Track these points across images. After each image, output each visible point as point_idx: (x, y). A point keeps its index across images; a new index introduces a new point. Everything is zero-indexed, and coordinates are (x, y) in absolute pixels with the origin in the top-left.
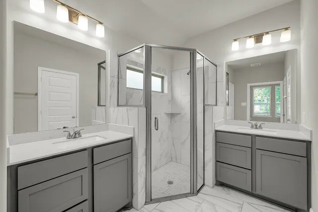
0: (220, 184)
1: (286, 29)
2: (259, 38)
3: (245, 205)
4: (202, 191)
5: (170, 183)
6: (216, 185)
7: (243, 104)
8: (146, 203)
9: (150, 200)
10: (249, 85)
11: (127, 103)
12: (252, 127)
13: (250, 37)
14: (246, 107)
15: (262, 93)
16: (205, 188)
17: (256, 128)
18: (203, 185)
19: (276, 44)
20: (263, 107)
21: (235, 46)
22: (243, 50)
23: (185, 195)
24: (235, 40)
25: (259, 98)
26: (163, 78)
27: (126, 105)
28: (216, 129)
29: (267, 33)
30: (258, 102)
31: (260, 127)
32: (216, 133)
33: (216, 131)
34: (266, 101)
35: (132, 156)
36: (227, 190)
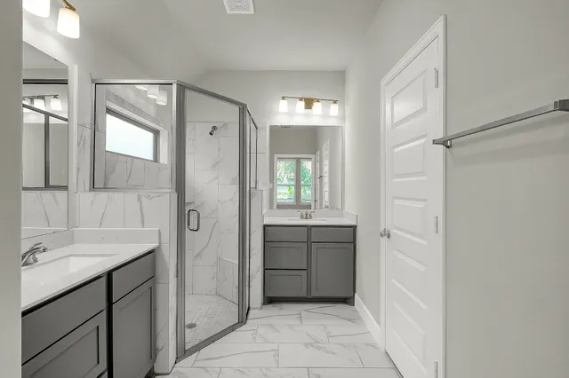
0: (269, 300)
1: (335, 102)
2: (309, 103)
3: (303, 313)
4: (250, 316)
5: (191, 327)
6: (264, 304)
8: (178, 360)
9: (183, 353)
10: (276, 158)
11: (105, 184)
12: (302, 217)
13: (301, 99)
16: (251, 312)
17: (306, 218)
18: (249, 310)
19: (326, 115)
21: (283, 106)
22: (291, 114)
23: (232, 328)
24: (283, 98)
26: (156, 133)
27: (105, 188)
28: (265, 223)
29: (318, 101)
31: (311, 217)
32: (264, 228)
33: (265, 226)
35: (155, 283)
36: (278, 305)
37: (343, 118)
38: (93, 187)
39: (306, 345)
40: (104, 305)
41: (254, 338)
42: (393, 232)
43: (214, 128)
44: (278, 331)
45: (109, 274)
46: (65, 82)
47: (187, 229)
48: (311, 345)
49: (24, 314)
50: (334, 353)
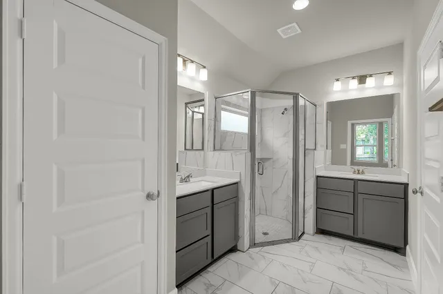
0: (321, 231)
1: (390, 73)
2: (362, 79)
3: (347, 248)
4: (303, 238)
5: (265, 234)
6: (316, 233)
7: (343, 146)
8: (250, 247)
9: (254, 244)
10: (349, 123)
11: (221, 147)
12: (354, 172)
13: (353, 78)
14: (345, 150)
15: (366, 130)
16: (305, 236)
17: (359, 173)
18: (303, 233)
19: (380, 87)
20: (368, 150)
21: (337, 86)
23: (287, 241)
24: (338, 80)
25: (363, 136)
28: (318, 174)
29: (371, 76)
30: (361, 143)
31: (363, 173)
32: (317, 179)
33: (318, 177)
34: (372, 142)
35: (238, 200)
36: (328, 237)
37: (401, 86)
38: (214, 149)
39: (339, 268)
40: (209, 203)
41: (300, 251)
42: (426, 190)
43: (286, 109)
44: (320, 253)
45: (213, 190)
46: (203, 100)
47: (257, 174)
48: (344, 270)
49: (178, 198)
50: (362, 282)
